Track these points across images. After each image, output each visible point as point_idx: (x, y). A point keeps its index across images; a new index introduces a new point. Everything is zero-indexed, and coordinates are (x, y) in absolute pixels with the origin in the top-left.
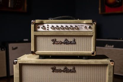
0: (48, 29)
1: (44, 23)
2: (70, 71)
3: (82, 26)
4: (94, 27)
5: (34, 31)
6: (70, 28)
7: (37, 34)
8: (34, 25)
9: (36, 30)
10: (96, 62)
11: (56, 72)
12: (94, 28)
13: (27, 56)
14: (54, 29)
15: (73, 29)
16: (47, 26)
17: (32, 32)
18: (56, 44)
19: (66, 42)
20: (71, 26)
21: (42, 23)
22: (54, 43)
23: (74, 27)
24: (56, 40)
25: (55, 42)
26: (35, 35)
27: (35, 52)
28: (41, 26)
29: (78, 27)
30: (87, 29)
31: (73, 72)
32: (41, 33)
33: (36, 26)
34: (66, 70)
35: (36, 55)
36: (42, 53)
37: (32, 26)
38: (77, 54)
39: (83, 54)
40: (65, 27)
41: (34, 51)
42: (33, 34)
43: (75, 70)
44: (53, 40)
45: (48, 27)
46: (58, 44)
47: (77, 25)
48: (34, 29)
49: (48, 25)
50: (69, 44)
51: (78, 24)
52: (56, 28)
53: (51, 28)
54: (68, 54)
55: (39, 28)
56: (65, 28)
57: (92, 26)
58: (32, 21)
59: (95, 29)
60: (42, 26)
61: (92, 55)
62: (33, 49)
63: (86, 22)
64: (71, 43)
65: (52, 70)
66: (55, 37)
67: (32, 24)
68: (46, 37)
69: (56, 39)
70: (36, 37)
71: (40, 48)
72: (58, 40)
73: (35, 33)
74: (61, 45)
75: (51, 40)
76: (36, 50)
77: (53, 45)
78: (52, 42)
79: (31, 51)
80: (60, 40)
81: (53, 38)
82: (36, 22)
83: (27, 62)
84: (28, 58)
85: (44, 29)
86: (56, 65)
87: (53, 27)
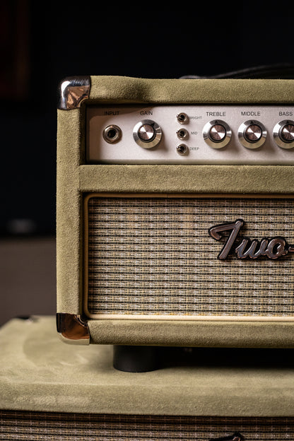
0: (182, 149)
1: (156, 99)
5: (76, 157)
7: (102, 181)
8: (75, 114)
13: (22, 338)
14: (231, 147)
16: (180, 127)
17: (65, 171)
18: (247, 259)
21: (139, 104)
22: (230, 256)
24: (244, 228)
25: (236, 244)
26: (83, 194)
27: (86, 318)
28: (131, 126)
32: (134, 175)
33: (94, 121)
35: (92, 341)
36: (136, 333)
37: (67, 122)
41: (74, 310)
42: (68, 181)
44: (221, 233)
45: (182, 133)
46: (262, 258)
48: (76, 145)
49: (182, 118)
53: (211, 138)
55: (114, 136)
58: (65, 85)
60: (138, 126)
62: (66, 302)
66: (241, 211)
67: (63, 106)
68: (173, 209)
69: (249, 226)
70: (92, 210)
71: (121, 291)
72: (263, 234)
73: (87, 178)
74: (285, 271)
75: (206, 231)
76: (88, 306)
77: (225, 271)
78: (211, 248)
79: (58, 312)
80: (278, 234)
81: (226, 218)
82: (94, 88)
83: (20, 398)
84: (31, 364)
85: (151, 145)
86: (245, 425)
87: (227, 132)
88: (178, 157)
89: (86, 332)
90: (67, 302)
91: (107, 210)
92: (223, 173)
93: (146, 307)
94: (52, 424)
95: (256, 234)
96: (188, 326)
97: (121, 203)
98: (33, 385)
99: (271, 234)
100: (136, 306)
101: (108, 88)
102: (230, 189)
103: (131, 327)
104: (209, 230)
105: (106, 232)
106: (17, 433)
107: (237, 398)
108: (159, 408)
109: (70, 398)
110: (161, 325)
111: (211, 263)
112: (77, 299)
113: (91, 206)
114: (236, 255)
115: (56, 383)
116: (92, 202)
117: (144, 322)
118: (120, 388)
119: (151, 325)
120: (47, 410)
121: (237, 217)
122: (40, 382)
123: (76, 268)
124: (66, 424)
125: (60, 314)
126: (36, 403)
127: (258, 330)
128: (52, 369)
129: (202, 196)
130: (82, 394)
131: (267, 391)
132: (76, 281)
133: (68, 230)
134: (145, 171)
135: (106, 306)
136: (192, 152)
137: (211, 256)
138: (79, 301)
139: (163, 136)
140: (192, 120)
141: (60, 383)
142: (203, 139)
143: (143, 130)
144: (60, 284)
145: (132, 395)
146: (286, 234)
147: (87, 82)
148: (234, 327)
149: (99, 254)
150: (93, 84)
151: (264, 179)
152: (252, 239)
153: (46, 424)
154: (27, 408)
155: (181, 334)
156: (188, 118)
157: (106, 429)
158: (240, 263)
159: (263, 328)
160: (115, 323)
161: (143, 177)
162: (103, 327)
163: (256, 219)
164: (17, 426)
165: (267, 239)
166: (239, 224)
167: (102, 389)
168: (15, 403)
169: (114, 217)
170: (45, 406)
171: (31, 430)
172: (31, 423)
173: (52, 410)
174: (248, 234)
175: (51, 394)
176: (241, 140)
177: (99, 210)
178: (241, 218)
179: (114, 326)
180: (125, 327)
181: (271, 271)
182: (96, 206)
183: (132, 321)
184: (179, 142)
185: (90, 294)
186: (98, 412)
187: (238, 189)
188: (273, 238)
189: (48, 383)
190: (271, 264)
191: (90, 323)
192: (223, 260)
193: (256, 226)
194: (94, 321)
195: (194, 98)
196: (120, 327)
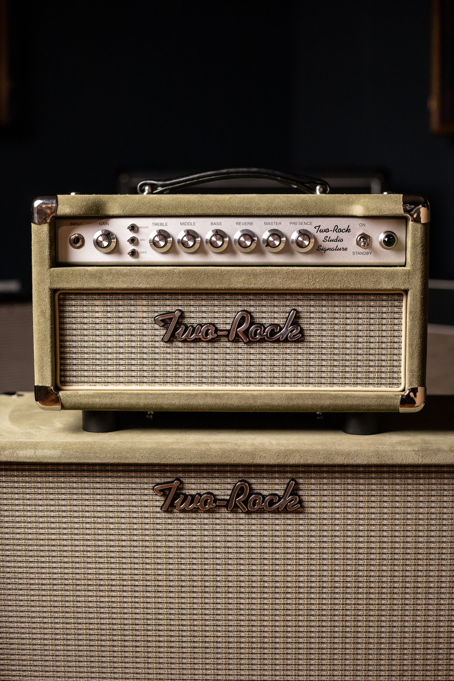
0: (133, 253)
1: (111, 213)
2: (271, 503)
3: (341, 235)
4: (419, 241)
5: (47, 262)
6: (268, 243)
7: (68, 281)
8: (45, 228)
9: (61, 259)
10: (424, 451)
11: (183, 511)
12: (414, 245)
13: (9, 410)
14: (172, 250)
15: (287, 249)
16: (131, 235)
17: (38, 273)
18: (185, 341)
19: (246, 332)
20: (276, 234)
21: (97, 216)
22: (171, 339)
23: (294, 236)
26: (54, 292)
27: (58, 389)
28: (92, 234)
29: (321, 236)
30: (375, 252)
31: (286, 511)
32: (93, 275)
33: (62, 230)
34: (246, 502)
35: (63, 407)
36: (97, 400)
37: (40, 234)
38: (310, 402)
39: (350, 402)
40: (237, 236)
41: (48, 383)
42: (41, 281)
43: (301, 502)
44: (164, 320)
45: (133, 241)
46: (196, 340)
47: (310, 225)
48: (46, 252)
49: (133, 228)
50: (262, 341)
51: (317, 222)
52: (183, 243)
53: (154, 244)
54: (259, 402)
55: (79, 242)
56: (240, 243)
57: (400, 234)
58: (37, 203)
59: (419, 249)
60: (98, 234)
61: (402, 410)
63: (367, 208)
64: (273, 333)
65: (159, 501)
66: (180, 303)
67: (36, 221)
68: (126, 302)
69: (187, 314)
70: (62, 302)
71: (86, 368)
72: (198, 321)
73: (56, 278)
74: (216, 351)
75: (153, 319)
76: (60, 380)
77: (169, 350)
78: (157, 333)
79: (36, 384)
80: (210, 321)
81: (168, 309)
82: (60, 207)
83: (7, 452)
84: (15, 428)
85: (108, 250)
86: (183, 472)
87: (168, 239)
88: (130, 260)
89: (57, 400)
90: (42, 376)
91: (73, 303)
92: (163, 274)
93: (106, 379)
94: (32, 473)
95: (192, 321)
96: (138, 394)
97: (85, 297)
98: (17, 442)
99: (204, 321)
100: (98, 380)
101: (71, 207)
102: (168, 286)
103: (93, 396)
104: (155, 318)
105: (73, 320)
106: (5, 482)
107: (174, 449)
108: (114, 458)
109: (45, 451)
110: (117, 394)
111: (157, 344)
112: (51, 374)
113: (61, 300)
114: (176, 338)
115: (34, 440)
116: (62, 296)
117: (104, 391)
118: (84, 443)
119: (109, 394)
120: (28, 461)
121: (177, 308)
122: (22, 440)
123: (49, 350)
124: (43, 474)
125: (38, 386)
126: (19, 455)
127: (193, 397)
128: (33, 431)
129: (148, 292)
130: (55, 448)
131: (198, 444)
132: (49, 360)
133: (42, 320)
134: (101, 272)
135: (74, 379)
136: (141, 255)
137: (157, 339)
138: (52, 376)
139: (117, 242)
140: (141, 230)
141: (37, 440)
142: (149, 244)
143: (101, 239)
144: (36, 362)
145: (93, 448)
146: (216, 321)
147: (54, 201)
148: (174, 394)
149: (68, 338)
150: (59, 203)
151: (195, 278)
152: (189, 325)
153: (27, 473)
154: (12, 460)
155: (133, 401)
156: (138, 228)
157: (75, 476)
158: (180, 344)
159: (196, 395)
160: (80, 392)
161: (100, 278)
162: (71, 395)
163: (192, 309)
164: (4, 476)
165: (201, 325)
166: (177, 314)
167: (70, 444)
168: (2, 456)
169: (79, 308)
170: (26, 457)
171: (16, 479)
172: (16, 473)
173: (31, 461)
174: (186, 321)
175: (30, 448)
176: (180, 246)
177: (68, 302)
178: (180, 308)
179: (80, 395)
180: (89, 396)
181: (204, 351)
182: (65, 299)
183: (95, 391)
184: (131, 247)
185: (61, 370)
186: (67, 461)
187: (174, 287)
188: (205, 324)
189: (28, 440)
190: (204, 344)
191: (61, 393)
192: (166, 342)
193: (192, 315)
194: (65, 392)
195: (142, 212)
196: (84, 396)
